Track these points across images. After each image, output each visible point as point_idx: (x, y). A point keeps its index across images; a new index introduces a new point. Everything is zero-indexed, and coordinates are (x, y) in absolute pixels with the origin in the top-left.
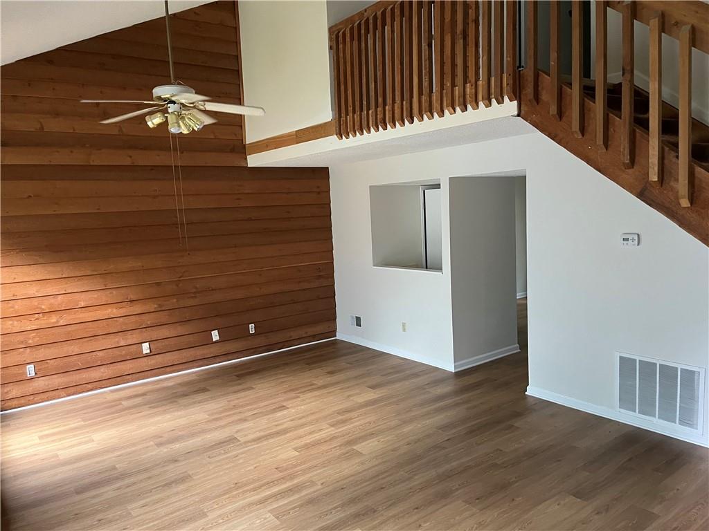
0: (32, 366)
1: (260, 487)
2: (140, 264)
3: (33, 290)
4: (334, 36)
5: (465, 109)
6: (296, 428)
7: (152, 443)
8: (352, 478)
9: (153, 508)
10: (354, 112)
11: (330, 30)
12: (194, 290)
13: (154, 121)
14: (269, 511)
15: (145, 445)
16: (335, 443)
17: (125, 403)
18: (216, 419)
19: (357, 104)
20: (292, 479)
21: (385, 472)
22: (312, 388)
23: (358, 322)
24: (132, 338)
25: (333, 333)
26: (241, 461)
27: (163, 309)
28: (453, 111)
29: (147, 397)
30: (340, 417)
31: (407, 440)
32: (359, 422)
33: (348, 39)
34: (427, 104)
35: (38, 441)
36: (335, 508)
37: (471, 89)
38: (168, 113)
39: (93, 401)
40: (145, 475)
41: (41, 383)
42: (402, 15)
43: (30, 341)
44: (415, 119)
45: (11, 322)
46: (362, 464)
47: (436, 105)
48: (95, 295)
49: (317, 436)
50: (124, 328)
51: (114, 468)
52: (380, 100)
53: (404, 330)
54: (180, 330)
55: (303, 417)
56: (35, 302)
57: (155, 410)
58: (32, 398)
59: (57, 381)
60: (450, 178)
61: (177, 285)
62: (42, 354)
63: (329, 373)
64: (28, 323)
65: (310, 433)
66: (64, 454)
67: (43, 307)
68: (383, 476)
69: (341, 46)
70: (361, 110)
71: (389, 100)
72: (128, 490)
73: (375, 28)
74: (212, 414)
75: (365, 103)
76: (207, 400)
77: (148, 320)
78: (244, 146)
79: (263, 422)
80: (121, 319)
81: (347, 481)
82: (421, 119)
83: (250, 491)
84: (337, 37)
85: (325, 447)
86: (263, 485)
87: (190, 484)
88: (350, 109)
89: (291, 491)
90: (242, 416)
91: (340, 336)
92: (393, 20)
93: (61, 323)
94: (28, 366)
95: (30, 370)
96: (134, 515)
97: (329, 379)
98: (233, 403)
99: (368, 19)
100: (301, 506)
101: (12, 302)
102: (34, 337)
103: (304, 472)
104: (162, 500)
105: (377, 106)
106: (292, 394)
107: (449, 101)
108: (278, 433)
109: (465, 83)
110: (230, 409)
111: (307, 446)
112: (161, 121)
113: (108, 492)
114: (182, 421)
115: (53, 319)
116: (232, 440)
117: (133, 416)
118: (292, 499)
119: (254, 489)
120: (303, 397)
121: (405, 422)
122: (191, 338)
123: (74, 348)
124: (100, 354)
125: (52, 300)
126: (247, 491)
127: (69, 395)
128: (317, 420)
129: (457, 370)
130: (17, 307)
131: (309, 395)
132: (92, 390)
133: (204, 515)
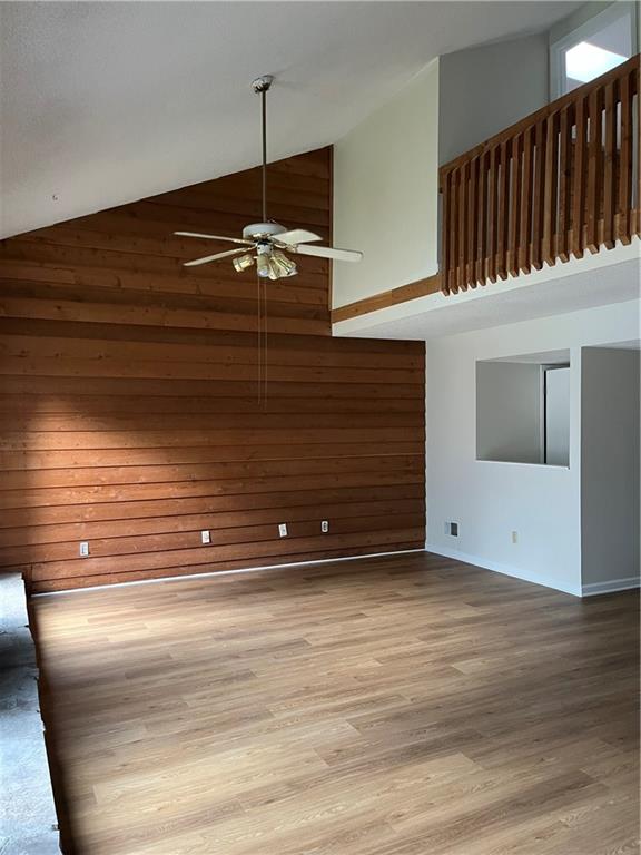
0: (86, 544)
1: (336, 694)
2: (206, 439)
3: (94, 460)
4: (445, 177)
5: (612, 245)
6: (377, 638)
7: (209, 637)
8: (450, 698)
9: (211, 701)
10: (466, 262)
11: (441, 171)
12: (263, 475)
13: (241, 265)
14: (347, 720)
15: (202, 638)
16: (428, 658)
17: (180, 595)
18: (283, 620)
19: (471, 251)
20: (374, 690)
21: (494, 696)
22: (395, 598)
23: (454, 529)
24: (192, 524)
25: (421, 542)
26: (312, 665)
27: (228, 493)
28: (595, 249)
29: (205, 591)
30: (433, 632)
31: (521, 664)
32: (456, 640)
33: (463, 178)
34: (562, 244)
35: (87, 623)
36: (431, 727)
37: (621, 220)
38: (257, 255)
39: (146, 590)
40: (203, 668)
41: (93, 564)
42: (533, 142)
43: (87, 516)
44: (545, 264)
45: (69, 493)
46: (463, 684)
47: (573, 242)
48: (157, 470)
49: (404, 649)
50: (184, 512)
51: (169, 657)
52: (500, 244)
53: (515, 541)
54: (244, 519)
55: (386, 628)
56: (96, 473)
57: (213, 605)
58: (82, 579)
59: (109, 564)
60: (583, 348)
61: (245, 467)
62: (98, 531)
63: (416, 585)
64: (87, 495)
65: (396, 645)
66: (114, 639)
67: (104, 479)
68: (491, 699)
69: (453, 187)
70: (475, 259)
71: (511, 244)
72: (183, 680)
73: (498, 161)
74: (279, 615)
75: (480, 249)
76: (271, 600)
77: (212, 504)
78: (329, 313)
79: (338, 628)
80: (181, 501)
81: (444, 699)
82: (553, 263)
83: (324, 697)
84: (450, 175)
85: (415, 661)
86: (341, 692)
87: (254, 681)
88: (461, 258)
89: (373, 702)
90: (313, 619)
91: (429, 547)
92: (521, 149)
93: (120, 498)
94: (82, 544)
95: (84, 548)
96: (190, 706)
97: (418, 591)
98: (301, 606)
99: (489, 153)
100: (387, 720)
101: (72, 471)
102: (91, 512)
103: (389, 684)
104: (221, 694)
105: (495, 253)
106: (373, 603)
107: (592, 238)
108: (356, 641)
109: (614, 213)
110: (298, 612)
111: (391, 658)
112: (248, 264)
113: (162, 680)
114: (243, 619)
115: (112, 494)
116: (300, 643)
117: (188, 609)
118: (375, 711)
119: (328, 696)
120: (385, 606)
121: (517, 645)
122: (255, 530)
123: (129, 529)
124: (156, 538)
125: (114, 473)
126: (319, 697)
127: (121, 582)
128: (404, 633)
129: (586, 595)
130: (76, 476)
131: (392, 606)
132: (145, 579)
133: (271, 715)
